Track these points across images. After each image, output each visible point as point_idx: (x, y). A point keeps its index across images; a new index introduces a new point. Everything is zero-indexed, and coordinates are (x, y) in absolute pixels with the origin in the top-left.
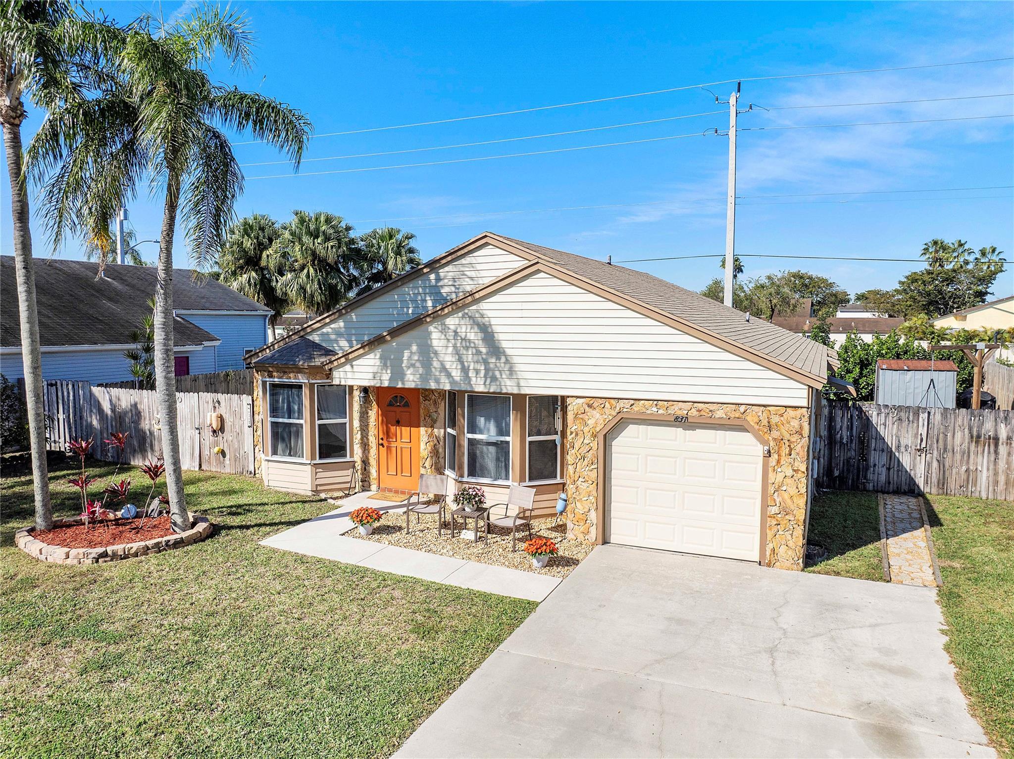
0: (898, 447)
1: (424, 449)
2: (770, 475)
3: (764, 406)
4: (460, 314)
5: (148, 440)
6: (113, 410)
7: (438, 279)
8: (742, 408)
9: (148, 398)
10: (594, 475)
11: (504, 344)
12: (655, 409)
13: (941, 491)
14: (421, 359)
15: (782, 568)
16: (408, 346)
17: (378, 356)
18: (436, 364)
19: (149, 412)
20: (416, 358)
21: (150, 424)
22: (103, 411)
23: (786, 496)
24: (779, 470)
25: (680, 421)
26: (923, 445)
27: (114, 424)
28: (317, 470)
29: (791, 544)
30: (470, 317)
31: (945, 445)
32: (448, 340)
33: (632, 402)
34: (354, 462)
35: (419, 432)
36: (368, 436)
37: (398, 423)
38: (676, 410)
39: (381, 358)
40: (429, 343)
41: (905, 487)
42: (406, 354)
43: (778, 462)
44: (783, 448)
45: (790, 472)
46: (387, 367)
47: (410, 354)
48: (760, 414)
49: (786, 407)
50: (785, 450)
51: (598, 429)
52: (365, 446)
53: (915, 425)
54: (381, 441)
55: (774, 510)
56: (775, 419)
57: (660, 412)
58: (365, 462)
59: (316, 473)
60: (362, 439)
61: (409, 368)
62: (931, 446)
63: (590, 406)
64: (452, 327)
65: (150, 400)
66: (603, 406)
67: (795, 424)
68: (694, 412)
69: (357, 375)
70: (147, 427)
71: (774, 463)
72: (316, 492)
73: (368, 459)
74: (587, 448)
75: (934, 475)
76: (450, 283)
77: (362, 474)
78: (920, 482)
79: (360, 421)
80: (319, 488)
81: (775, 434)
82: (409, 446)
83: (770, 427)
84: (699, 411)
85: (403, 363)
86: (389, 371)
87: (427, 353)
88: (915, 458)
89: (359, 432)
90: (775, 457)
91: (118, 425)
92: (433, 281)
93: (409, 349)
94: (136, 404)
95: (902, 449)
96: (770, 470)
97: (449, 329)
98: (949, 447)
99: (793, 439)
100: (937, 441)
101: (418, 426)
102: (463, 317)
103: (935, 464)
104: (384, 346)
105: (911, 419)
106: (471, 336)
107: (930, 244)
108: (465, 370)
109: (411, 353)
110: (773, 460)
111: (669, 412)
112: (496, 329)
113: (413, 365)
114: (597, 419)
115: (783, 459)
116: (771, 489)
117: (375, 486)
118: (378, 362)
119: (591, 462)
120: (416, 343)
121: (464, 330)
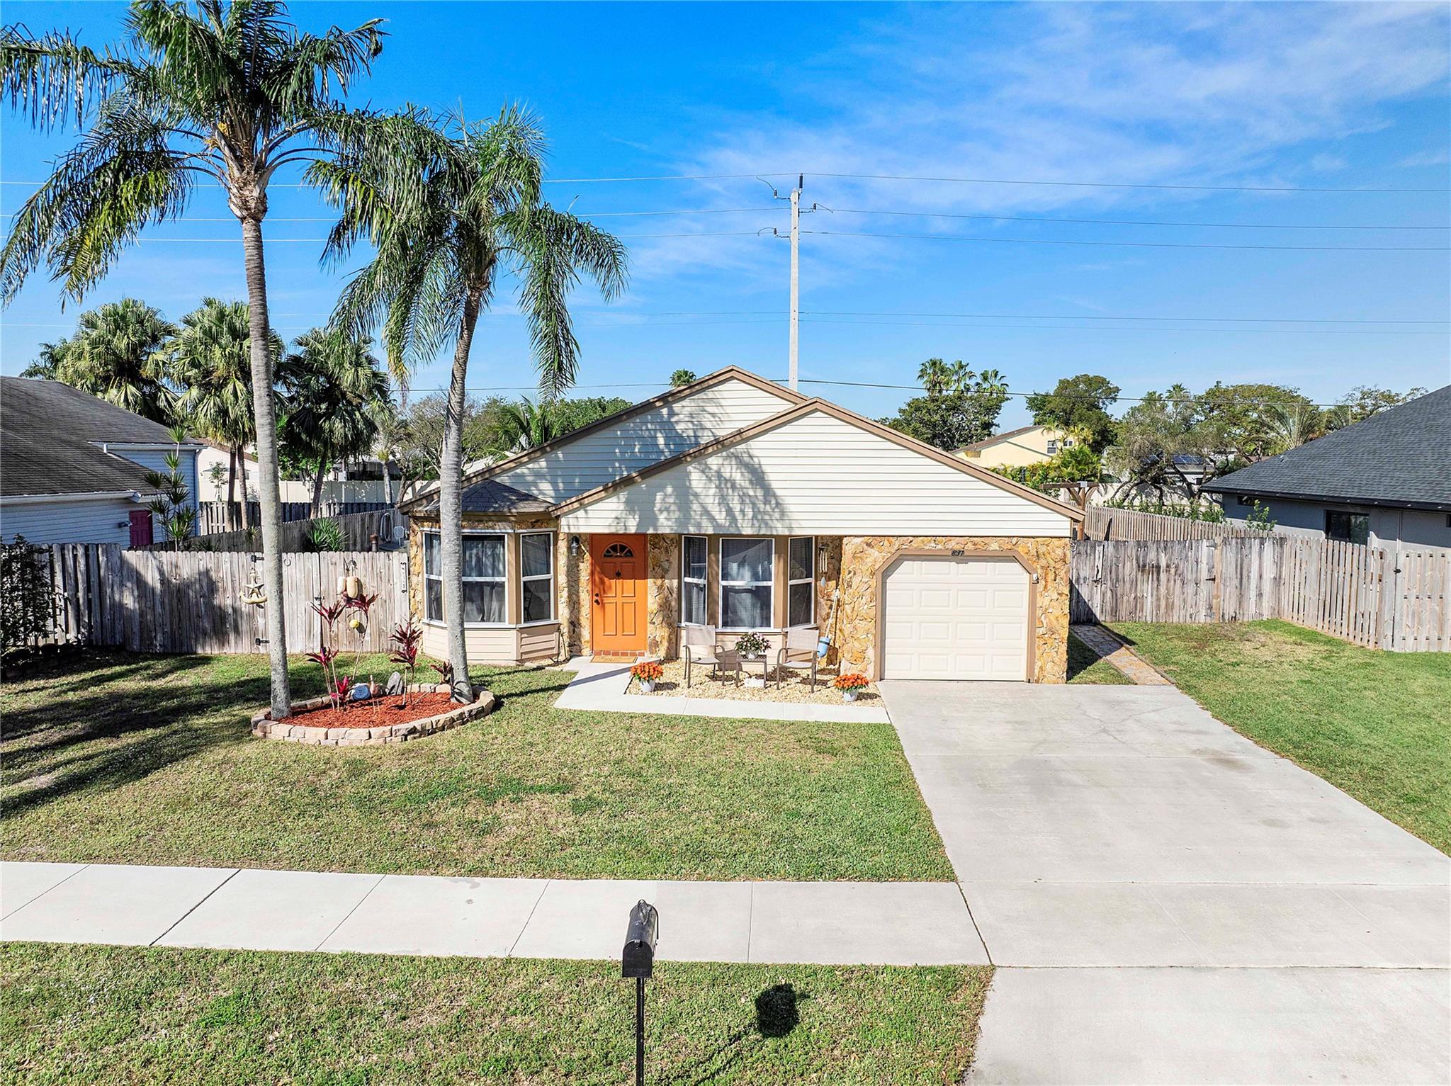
0: (1078, 579)
1: (652, 603)
2: (1038, 600)
3: (1033, 537)
4: (724, 454)
5: (231, 619)
6: (164, 581)
7: (672, 413)
8: (1014, 540)
9: (231, 562)
10: (872, 612)
11: (774, 485)
12: (933, 544)
13: (1114, 619)
14: (677, 501)
15: (1049, 683)
16: (662, 488)
17: (623, 500)
18: (695, 506)
19: (232, 581)
20: (671, 500)
21: (234, 597)
22: (146, 584)
23: (1052, 618)
24: (1046, 594)
25: (958, 555)
26: (1099, 577)
27: (166, 601)
28: (523, 636)
29: (1056, 660)
30: (737, 457)
31: (1117, 575)
32: (710, 480)
33: (911, 538)
34: (559, 624)
35: (646, 585)
36: (578, 592)
37: (618, 575)
38: (953, 545)
39: (627, 502)
40: (688, 484)
41: (1083, 618)
42: (659, 497)
43: (1045, 587)
44: (1050, 575)
45: (1055, 596)
46: (634, 511)
47: (663, 497)
48: (1029, 545)
49: (1052, 537)
50: (1051, 576)
51: (877, 567)
52: (574, 604)
53: (1092, 558)
54: (595, 598)
55: (1041, 631)
56: (1042, 549)
57: (939, 547)
58: (574, 624)
59: (522, 639)
60: (570, 596)
61: (661, 511)
62: (1105, 577)
63: (868, 545)
64: (715, 468)
65: (235, 565)
66: (881, 544)
67: (1059, 552)
68: (970, 546)
69: (592, 522)
70: (229, 602)
71: (1042, 589)
72: (521, 661)
73: (578, 619)
74: (866, 586)
75: (1108, 604)
76: (687, 419)
77: (570, 637)
78: (1097, 611)
79: (568, 575)
80: (524, 657)
81: (1043, 562)
82: (632, 600)
83: (1038, 556)
84: (975, 545)
85: (654, 506)
86: (637, 517)
87: (685, 495)
88: (1092, 589)
89: (566, 589)
90: (1042, 582)
91: (175, 601)
92: (666, 416)
93: (663, 491)
94: (208, 572)
95: (1082, 581)
96: (1038, 595)
97: (710, 469)
98: (1120, 577)
99: (1057, 567)
100: (1111, 572)
101: (645, 578)
102: (728, 456)
103: (1109, 593)
104: (631, 488)
105: (1089, 552)
106: (737, 476)
107: (927, 364)
108: (730, 512)
109: (666, 495)
110: (1040, 586)
111: (947, 547)
112: (765, 468)
113: (667, 510)
114: (876, 557)
115: (1049, 584)
116: (1039, 612)
117: (589, 649)
118: (622, 507)
119: (869, 600)
120: (671, 484)
121: (729, 470)
